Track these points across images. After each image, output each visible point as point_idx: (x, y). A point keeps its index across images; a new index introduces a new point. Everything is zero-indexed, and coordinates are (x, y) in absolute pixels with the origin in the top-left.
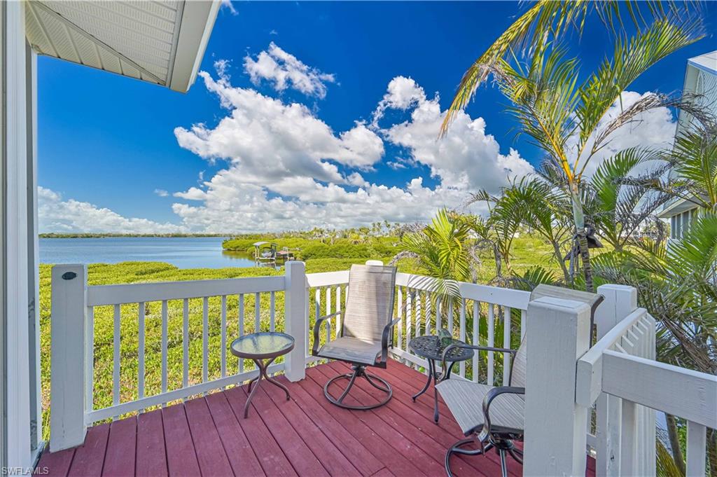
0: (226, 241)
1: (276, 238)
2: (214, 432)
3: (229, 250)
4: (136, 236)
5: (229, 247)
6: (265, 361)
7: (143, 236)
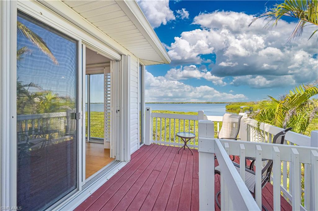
0: (227, 105)
1: (255, 104)
2: (169, 153)
3: (229, 109)
4: (195, 103)
5: (228, 108)
6: (187, 140)
7: (197, 103)
